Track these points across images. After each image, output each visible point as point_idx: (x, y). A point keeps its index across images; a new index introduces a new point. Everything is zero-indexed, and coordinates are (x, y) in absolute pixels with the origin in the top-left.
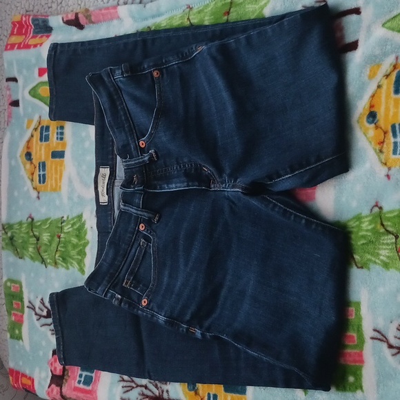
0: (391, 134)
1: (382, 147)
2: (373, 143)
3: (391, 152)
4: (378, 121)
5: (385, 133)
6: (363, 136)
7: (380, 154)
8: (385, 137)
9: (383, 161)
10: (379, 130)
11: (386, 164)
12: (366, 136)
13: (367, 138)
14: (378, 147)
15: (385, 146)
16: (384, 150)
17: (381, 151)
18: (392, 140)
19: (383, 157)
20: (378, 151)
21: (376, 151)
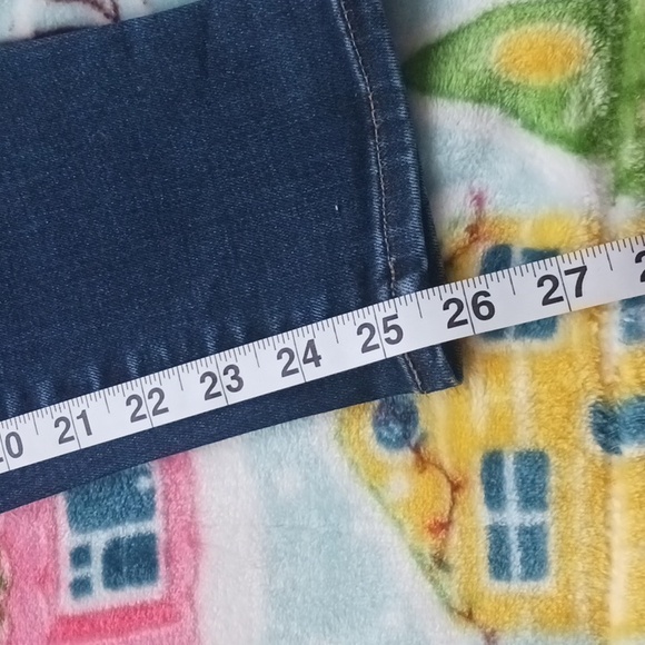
0: (477, 492)
1: (444, 542)
2: (408, 527)
3: (483, 568)
4: (424, 437)
5: (456, 488)
6: (370, 498)
7: (440, 574)
8: (454, 500)
9: (457, 603)
10: (432, 475)
11: (469, 616)
12: (378, 496)
13: (386, 509)
14: (428, 545)
15: (455, 538)
16: (453, 558)
17: (441, 562)
18: (483, 516)
19: (453, 585)
20: (429, 561)
21: (421, 564)
